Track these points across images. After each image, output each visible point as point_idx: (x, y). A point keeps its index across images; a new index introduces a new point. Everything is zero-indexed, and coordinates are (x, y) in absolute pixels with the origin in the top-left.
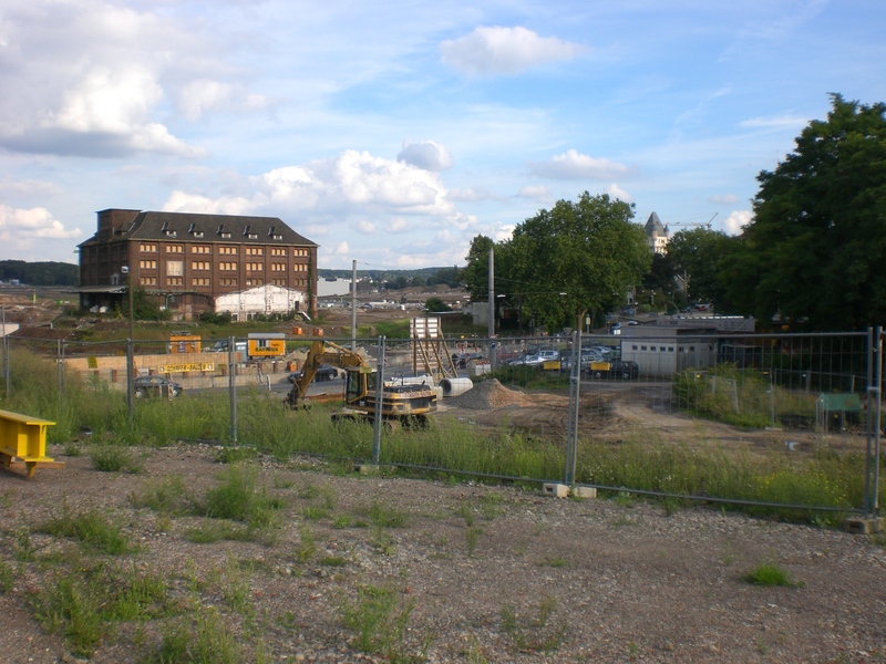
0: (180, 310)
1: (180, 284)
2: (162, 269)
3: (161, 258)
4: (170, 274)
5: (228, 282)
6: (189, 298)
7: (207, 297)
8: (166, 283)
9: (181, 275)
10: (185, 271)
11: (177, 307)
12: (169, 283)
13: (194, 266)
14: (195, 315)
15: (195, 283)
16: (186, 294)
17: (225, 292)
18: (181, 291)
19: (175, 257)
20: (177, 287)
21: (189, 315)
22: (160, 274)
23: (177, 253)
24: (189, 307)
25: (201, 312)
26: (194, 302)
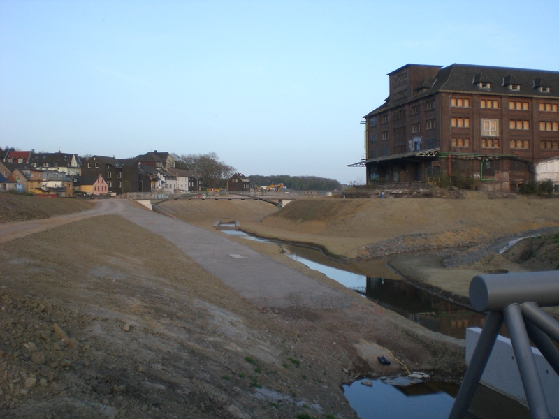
0: (496, 178)
1: (496, 146)
2: (476, 128)
3: (475, 115)
4: (484, 134)
5: (549, 145)
6: (506, 164)
7: (526, 162)
8: (480, 145)
9: (498, 135)
10: (501, 131)
11: (492, 174)
12: (483, 146)
13: (512, 126)
14: (513, 185)
15: (512, 146)
16: (502, 158)
17: (546, 158)
18: (497, 155)
19: (490, 114)
20: (493, 151)
21: (507, 185)
22: (473, 134)
23: (491, 110)
24: (506, 175)
25: (520, 181)
26: (511, 169)
